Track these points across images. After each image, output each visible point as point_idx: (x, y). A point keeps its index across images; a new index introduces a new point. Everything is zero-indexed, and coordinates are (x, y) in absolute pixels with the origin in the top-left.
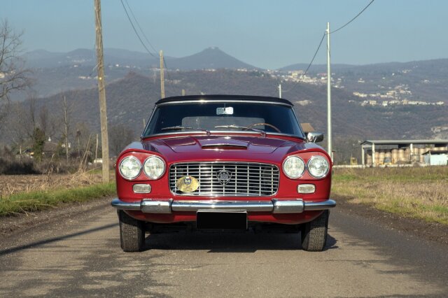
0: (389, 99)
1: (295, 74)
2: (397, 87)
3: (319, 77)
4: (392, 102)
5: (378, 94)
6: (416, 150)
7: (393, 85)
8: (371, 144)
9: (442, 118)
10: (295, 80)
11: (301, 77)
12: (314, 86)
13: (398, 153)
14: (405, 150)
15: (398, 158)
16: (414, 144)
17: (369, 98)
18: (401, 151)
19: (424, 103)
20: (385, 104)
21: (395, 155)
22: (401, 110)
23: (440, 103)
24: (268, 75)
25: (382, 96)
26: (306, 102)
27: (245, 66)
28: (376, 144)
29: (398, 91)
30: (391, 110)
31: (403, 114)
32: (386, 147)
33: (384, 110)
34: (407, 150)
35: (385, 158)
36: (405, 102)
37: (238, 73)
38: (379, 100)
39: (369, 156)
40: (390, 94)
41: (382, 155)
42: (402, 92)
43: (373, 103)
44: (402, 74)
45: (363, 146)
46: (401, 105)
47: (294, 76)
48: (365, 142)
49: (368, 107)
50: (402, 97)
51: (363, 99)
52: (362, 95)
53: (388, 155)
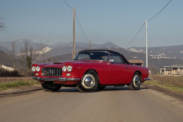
0: (159, 57)
1: (133, 49)
2: (162, 53)
3: (139, 50)
4: (160, 58)
5: (156, 55)
6: (180, 70)
7: (161, 53)
8: (164, 68)
9: (175, 62)
10: (132, 51)
11: (134, 50)
12: (138, 53)
13: (173, 71)
14: (176, 70)
15: (173, 73)
16: (179, 68)
17: (154, 56)
18: (175, 70)
19: (170, 58)
20: (158, 58)
21: (172, 72)
22: (163, 60)
23: (174, 58)
24: (125, 49)
25: (157, 56)
26: (136, 57)
27: (118, 47)
28: (166, 68)
29: (162, 54)
30: (160, 60)
31: (163, 61)
32: (169, 69)
33: (158, 60)
34: (177, 70)
35: (169, 73)
36: (164, 57)
37: (116, 49)
38: (157, 57)
39: (163, 72)
40: (160, 55)
41: (168, 72)
42: (163, 55)
43: (155, 58)
44: (163, 50)
45: (161, 69)
46: (163, 58)
47: (132, 50)
48: (162, 67)
49: (154, 59)
50: (163, 56)
51: (152, 57)
52: (152, 56)
53: (170, 72)
